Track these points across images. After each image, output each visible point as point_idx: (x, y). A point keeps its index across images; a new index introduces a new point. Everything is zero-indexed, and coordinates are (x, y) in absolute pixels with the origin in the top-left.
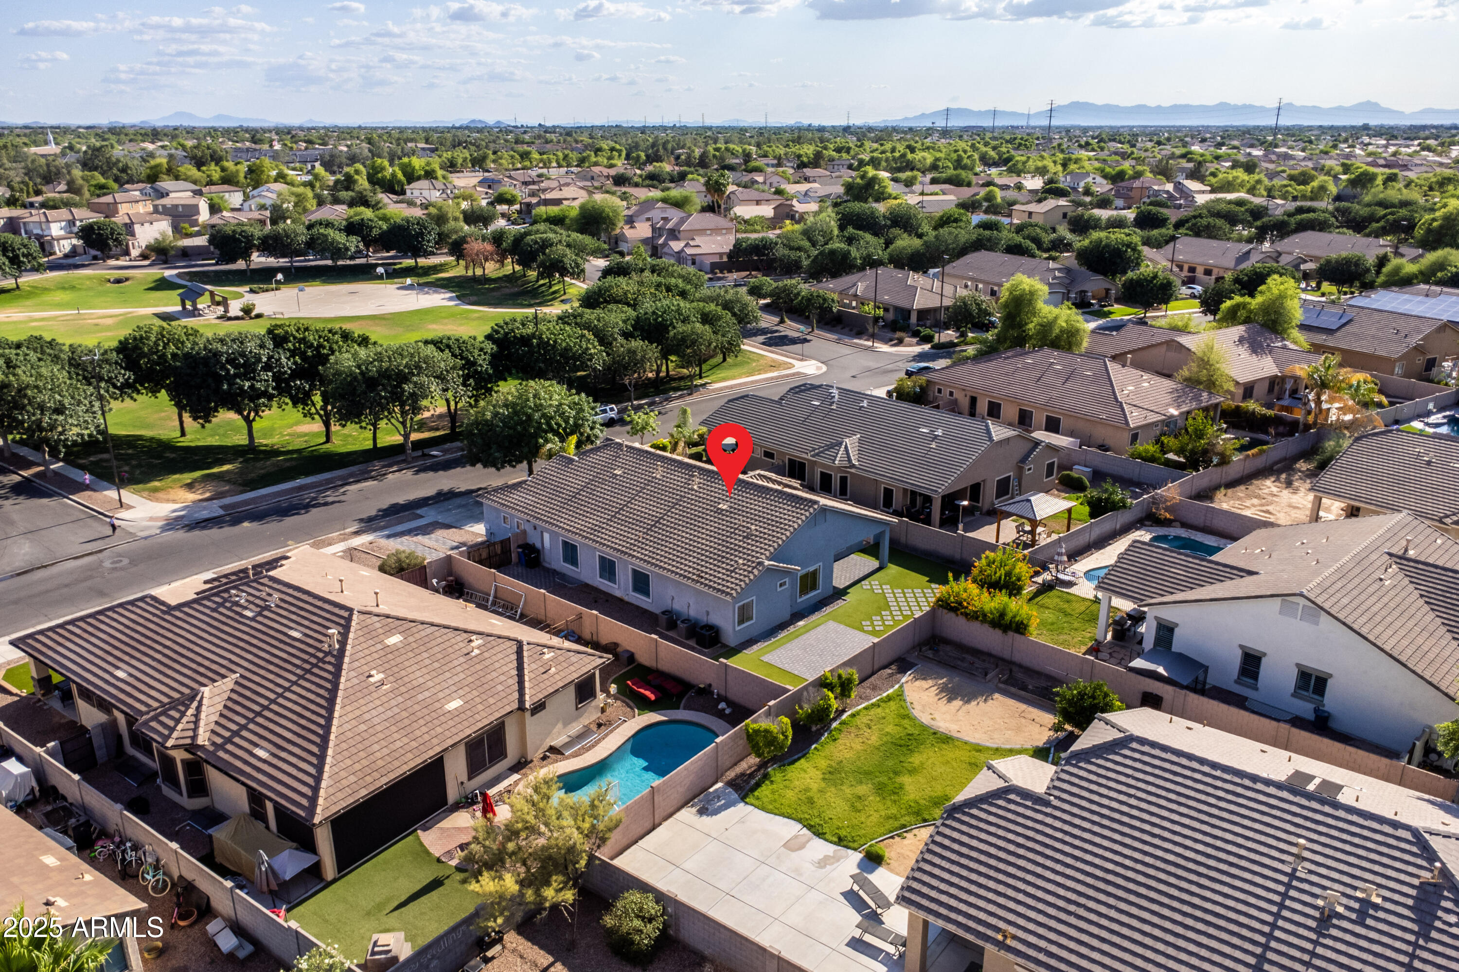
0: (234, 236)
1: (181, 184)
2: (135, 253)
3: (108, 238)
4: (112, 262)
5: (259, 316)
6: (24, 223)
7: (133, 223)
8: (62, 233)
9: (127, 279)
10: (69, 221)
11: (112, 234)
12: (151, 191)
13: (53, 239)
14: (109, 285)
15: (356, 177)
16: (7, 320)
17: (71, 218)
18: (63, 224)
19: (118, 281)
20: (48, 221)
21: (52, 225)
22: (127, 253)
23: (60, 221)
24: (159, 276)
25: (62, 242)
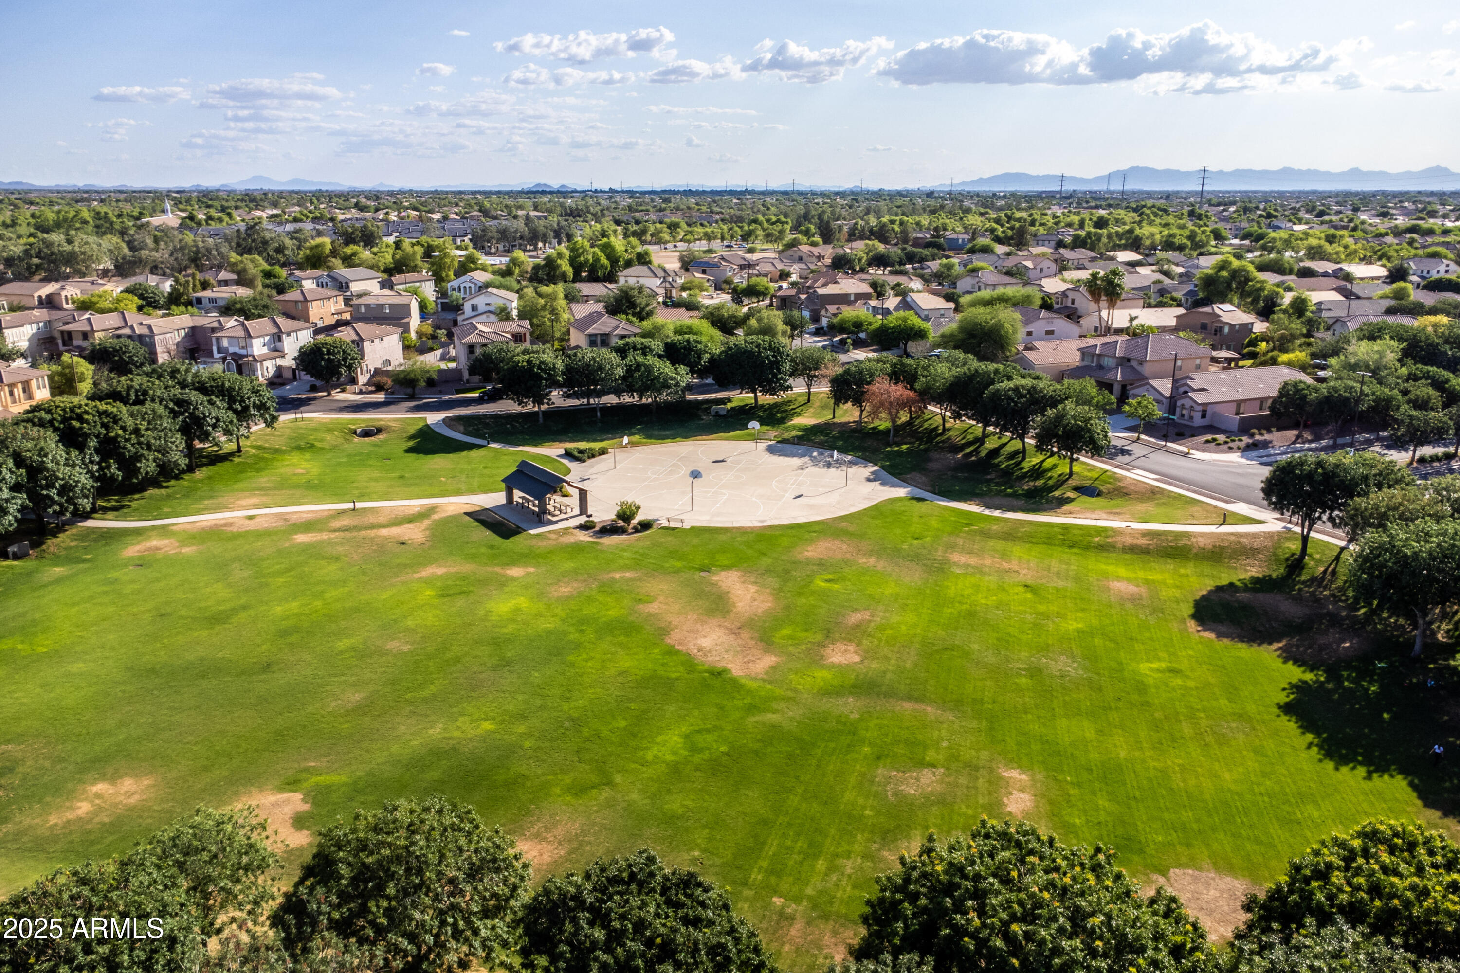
0: (530, 370)
1: (361, 271)
2: (363, 379)
3: (339, 366)
4: (339, 396)
5: (645, 526)
6: (218, 339)
7: (362, 340)
8: (265, 350)
9: (379, 431)
10: (273, 335)
11: (345, 359)
12: (328, 280)
13: (256, 360)
14: (356, 439)
15: (559, 261)
16: (251, 525)
17: (275, 330)
18: (267, 338)
19: (366, 434)
20: (250, 336)
21: (254, 341)
22: (353, 381)
23: (263, 336)
24: (421, 425)
25: (266, 364)
